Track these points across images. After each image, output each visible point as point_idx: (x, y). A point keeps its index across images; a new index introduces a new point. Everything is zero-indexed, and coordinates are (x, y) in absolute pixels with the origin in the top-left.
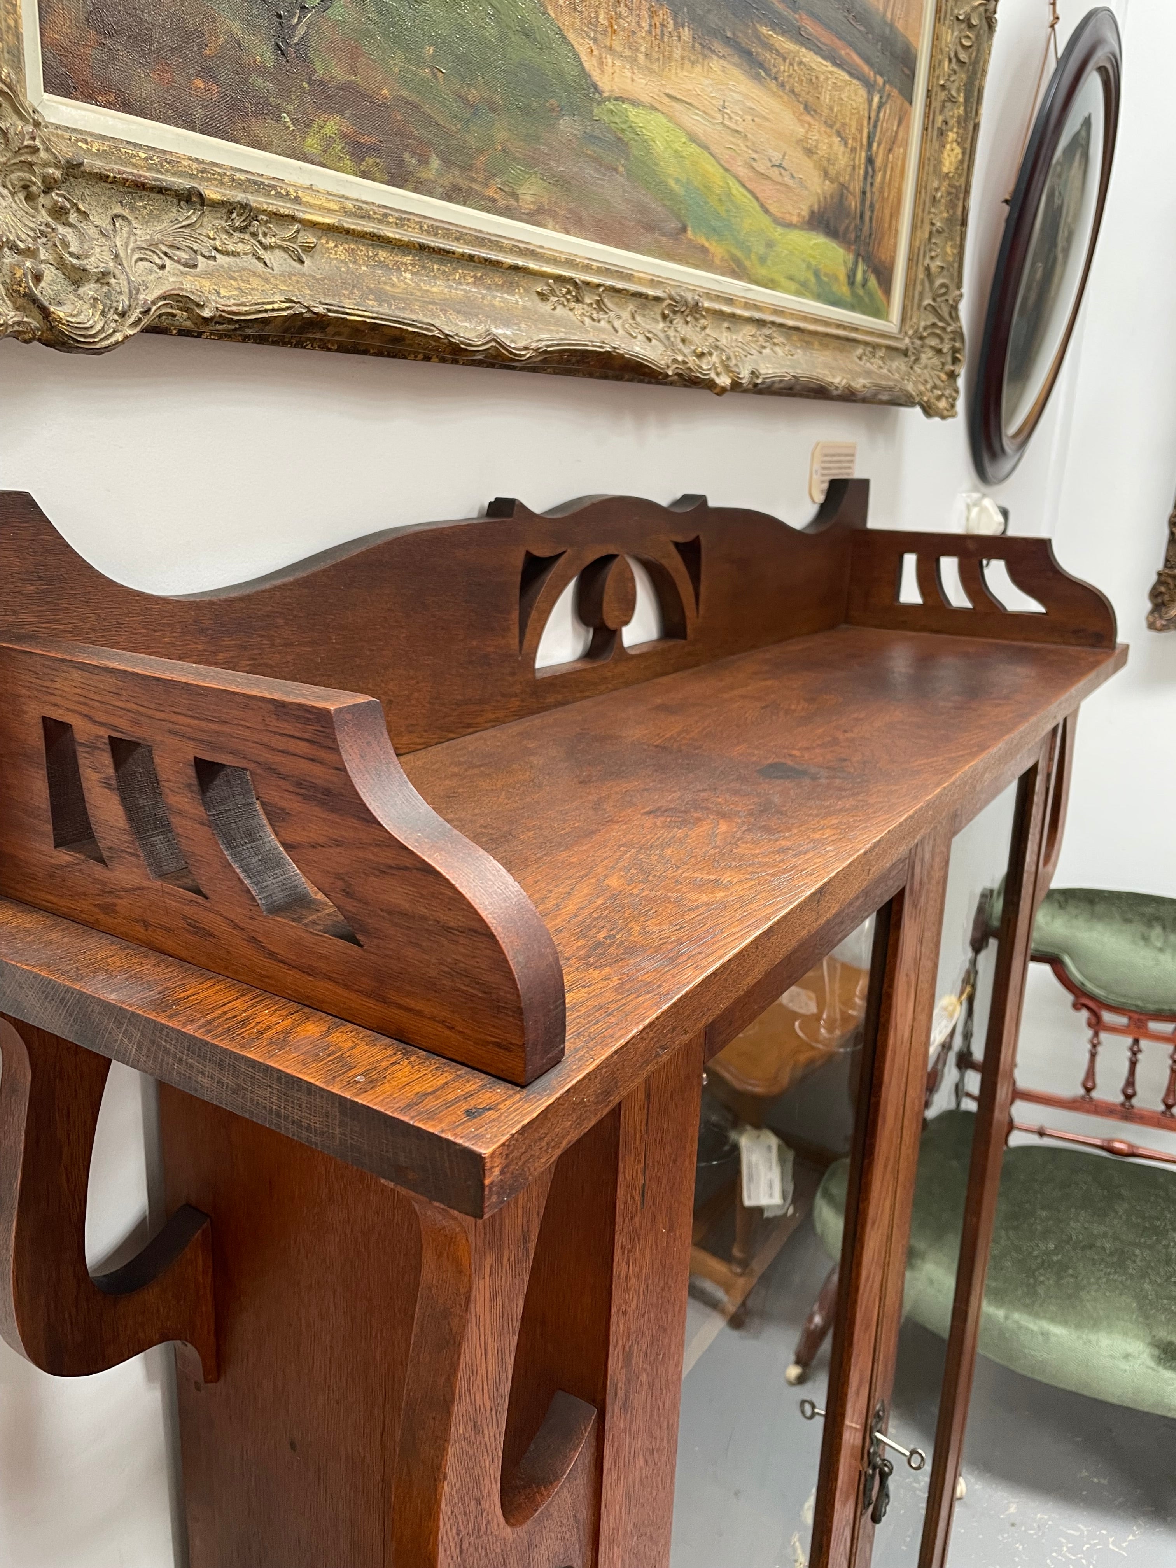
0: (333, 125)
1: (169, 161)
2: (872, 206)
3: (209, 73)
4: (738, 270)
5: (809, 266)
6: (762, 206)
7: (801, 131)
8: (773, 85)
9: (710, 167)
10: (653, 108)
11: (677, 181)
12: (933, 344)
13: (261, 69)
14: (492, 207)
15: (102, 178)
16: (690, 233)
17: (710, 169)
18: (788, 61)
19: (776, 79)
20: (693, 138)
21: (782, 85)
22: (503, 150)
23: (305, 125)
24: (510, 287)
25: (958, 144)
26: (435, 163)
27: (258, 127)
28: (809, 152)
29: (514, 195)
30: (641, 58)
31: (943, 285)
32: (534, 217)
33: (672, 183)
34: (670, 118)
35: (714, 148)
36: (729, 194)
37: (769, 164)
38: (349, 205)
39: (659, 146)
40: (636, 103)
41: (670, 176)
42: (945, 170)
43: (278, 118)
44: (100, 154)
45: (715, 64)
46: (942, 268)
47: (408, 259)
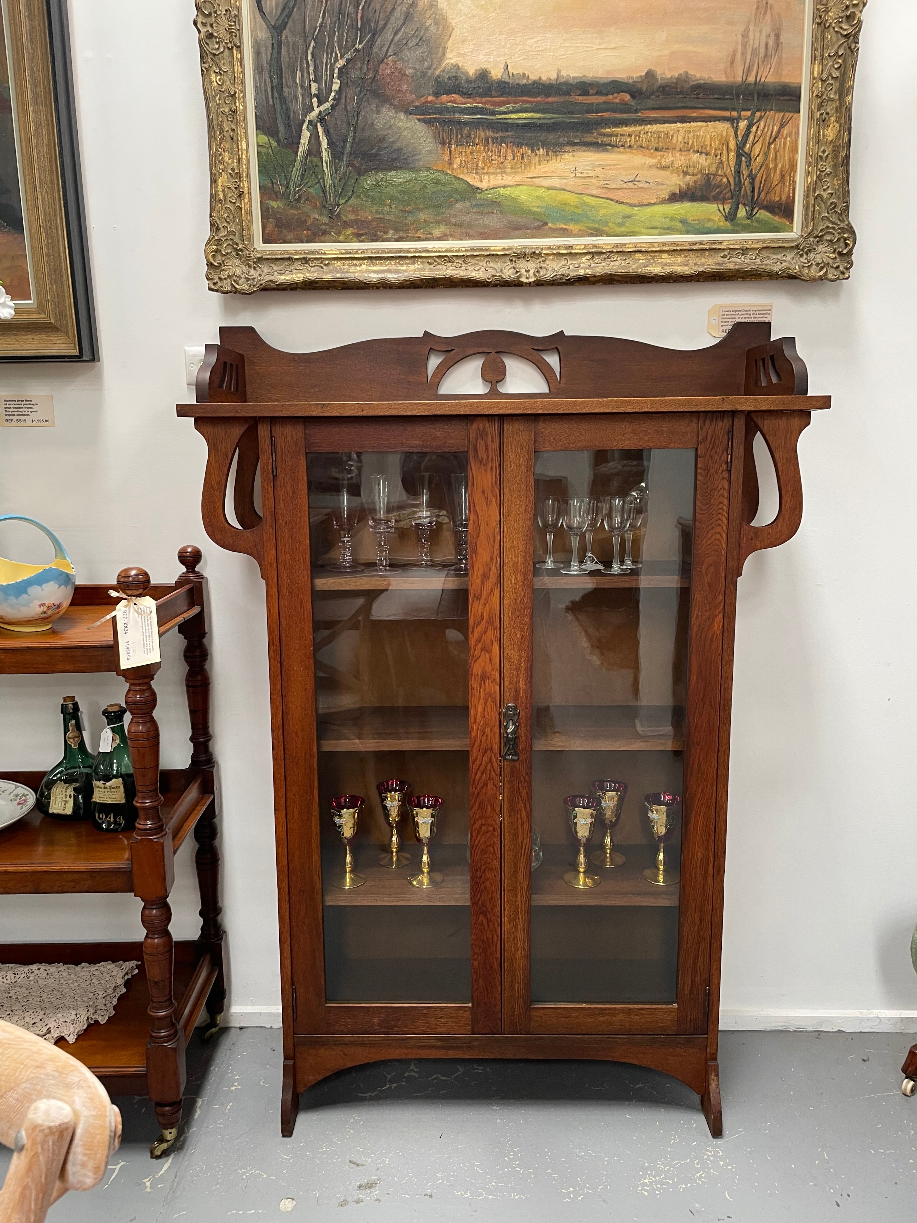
0: (349, 231)
1: (287, 252)
2: (752, 178)
3: (308, 229)
4: (597, 232)
5: (673, 219)
6: (617, 202)
7: (653, 161)
8: (621, 149)
9: (565, 196)
10: (517, 185)
11: (538, 207)
12: (829, 238)
13: (324, 224)
14: (419, 239)
15: (267, 259)
16: (550, 225)
17: (566, 196)
18: (633, 136)
19: (622, 146)
20: (549, 189)
21: (630, 147)
22: (425, 221)
23: (339, 233)
24: (414, 263)
25: (837, 122)
26: (391, 232)
27: (322, 238)
28: (665, 168)
29: (432, 234)
30: (508, 170)
31: (832, 203)
32: (439, 239)
33: (535, 209)
34: (530, 186)
35: (567, 188)
36: (585, 204)
37: (622, 183)
38: (343, 251)
39: (523, 197)
40: (505, 187)
41: (535, 207)
42: (830, 139)
43: (330, 234)
44: (269, 255)
45: (566, 156)
46: (832, 194)
47: (365, 261)
